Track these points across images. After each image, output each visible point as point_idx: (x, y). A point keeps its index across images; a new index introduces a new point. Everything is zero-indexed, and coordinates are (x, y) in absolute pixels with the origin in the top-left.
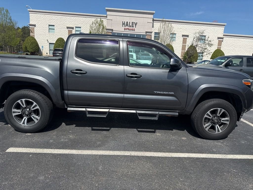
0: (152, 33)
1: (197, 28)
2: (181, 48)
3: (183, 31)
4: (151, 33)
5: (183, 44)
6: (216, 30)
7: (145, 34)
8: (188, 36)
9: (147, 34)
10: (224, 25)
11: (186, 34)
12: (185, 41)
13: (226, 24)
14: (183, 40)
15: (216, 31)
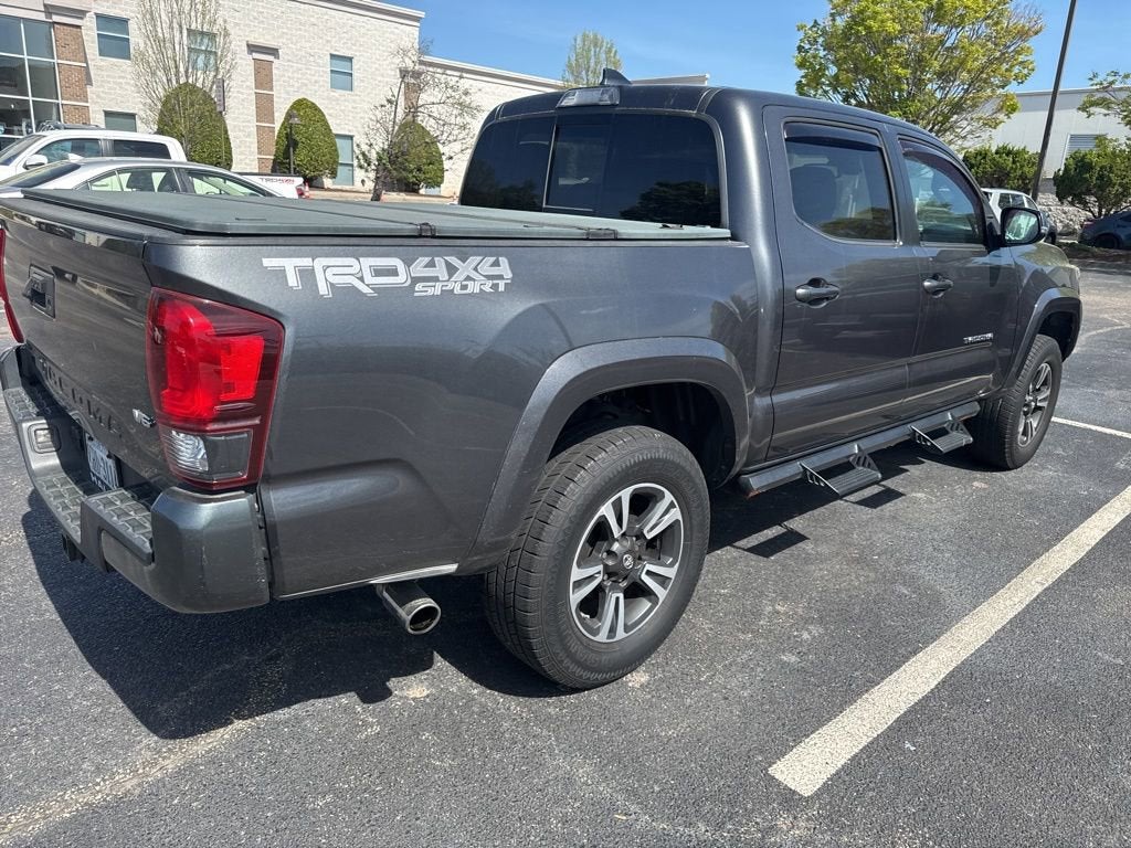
0: (88, 14)
1: (312, 19)
2: (254, 107)
3: (249, 26)
4: (81, 14)
5: (256, 88)
6: (387, 35)
7: (42, 17)
8: (274, 52)
9: (56, 18)
10: (417, 19)
11: (262, 41)
12: (263, 77)
13: (421, 14)
14: (257, 72)
15: (391, 42)
